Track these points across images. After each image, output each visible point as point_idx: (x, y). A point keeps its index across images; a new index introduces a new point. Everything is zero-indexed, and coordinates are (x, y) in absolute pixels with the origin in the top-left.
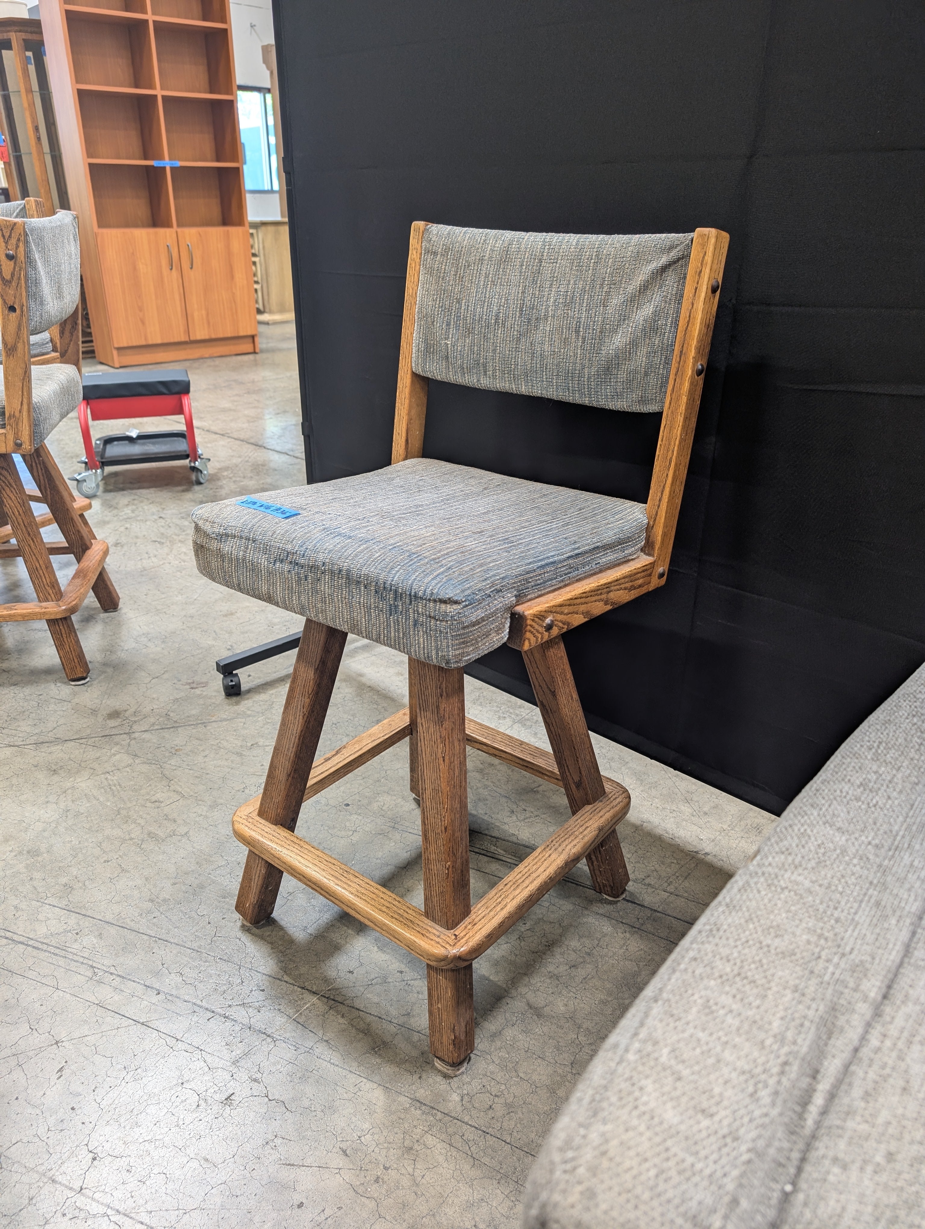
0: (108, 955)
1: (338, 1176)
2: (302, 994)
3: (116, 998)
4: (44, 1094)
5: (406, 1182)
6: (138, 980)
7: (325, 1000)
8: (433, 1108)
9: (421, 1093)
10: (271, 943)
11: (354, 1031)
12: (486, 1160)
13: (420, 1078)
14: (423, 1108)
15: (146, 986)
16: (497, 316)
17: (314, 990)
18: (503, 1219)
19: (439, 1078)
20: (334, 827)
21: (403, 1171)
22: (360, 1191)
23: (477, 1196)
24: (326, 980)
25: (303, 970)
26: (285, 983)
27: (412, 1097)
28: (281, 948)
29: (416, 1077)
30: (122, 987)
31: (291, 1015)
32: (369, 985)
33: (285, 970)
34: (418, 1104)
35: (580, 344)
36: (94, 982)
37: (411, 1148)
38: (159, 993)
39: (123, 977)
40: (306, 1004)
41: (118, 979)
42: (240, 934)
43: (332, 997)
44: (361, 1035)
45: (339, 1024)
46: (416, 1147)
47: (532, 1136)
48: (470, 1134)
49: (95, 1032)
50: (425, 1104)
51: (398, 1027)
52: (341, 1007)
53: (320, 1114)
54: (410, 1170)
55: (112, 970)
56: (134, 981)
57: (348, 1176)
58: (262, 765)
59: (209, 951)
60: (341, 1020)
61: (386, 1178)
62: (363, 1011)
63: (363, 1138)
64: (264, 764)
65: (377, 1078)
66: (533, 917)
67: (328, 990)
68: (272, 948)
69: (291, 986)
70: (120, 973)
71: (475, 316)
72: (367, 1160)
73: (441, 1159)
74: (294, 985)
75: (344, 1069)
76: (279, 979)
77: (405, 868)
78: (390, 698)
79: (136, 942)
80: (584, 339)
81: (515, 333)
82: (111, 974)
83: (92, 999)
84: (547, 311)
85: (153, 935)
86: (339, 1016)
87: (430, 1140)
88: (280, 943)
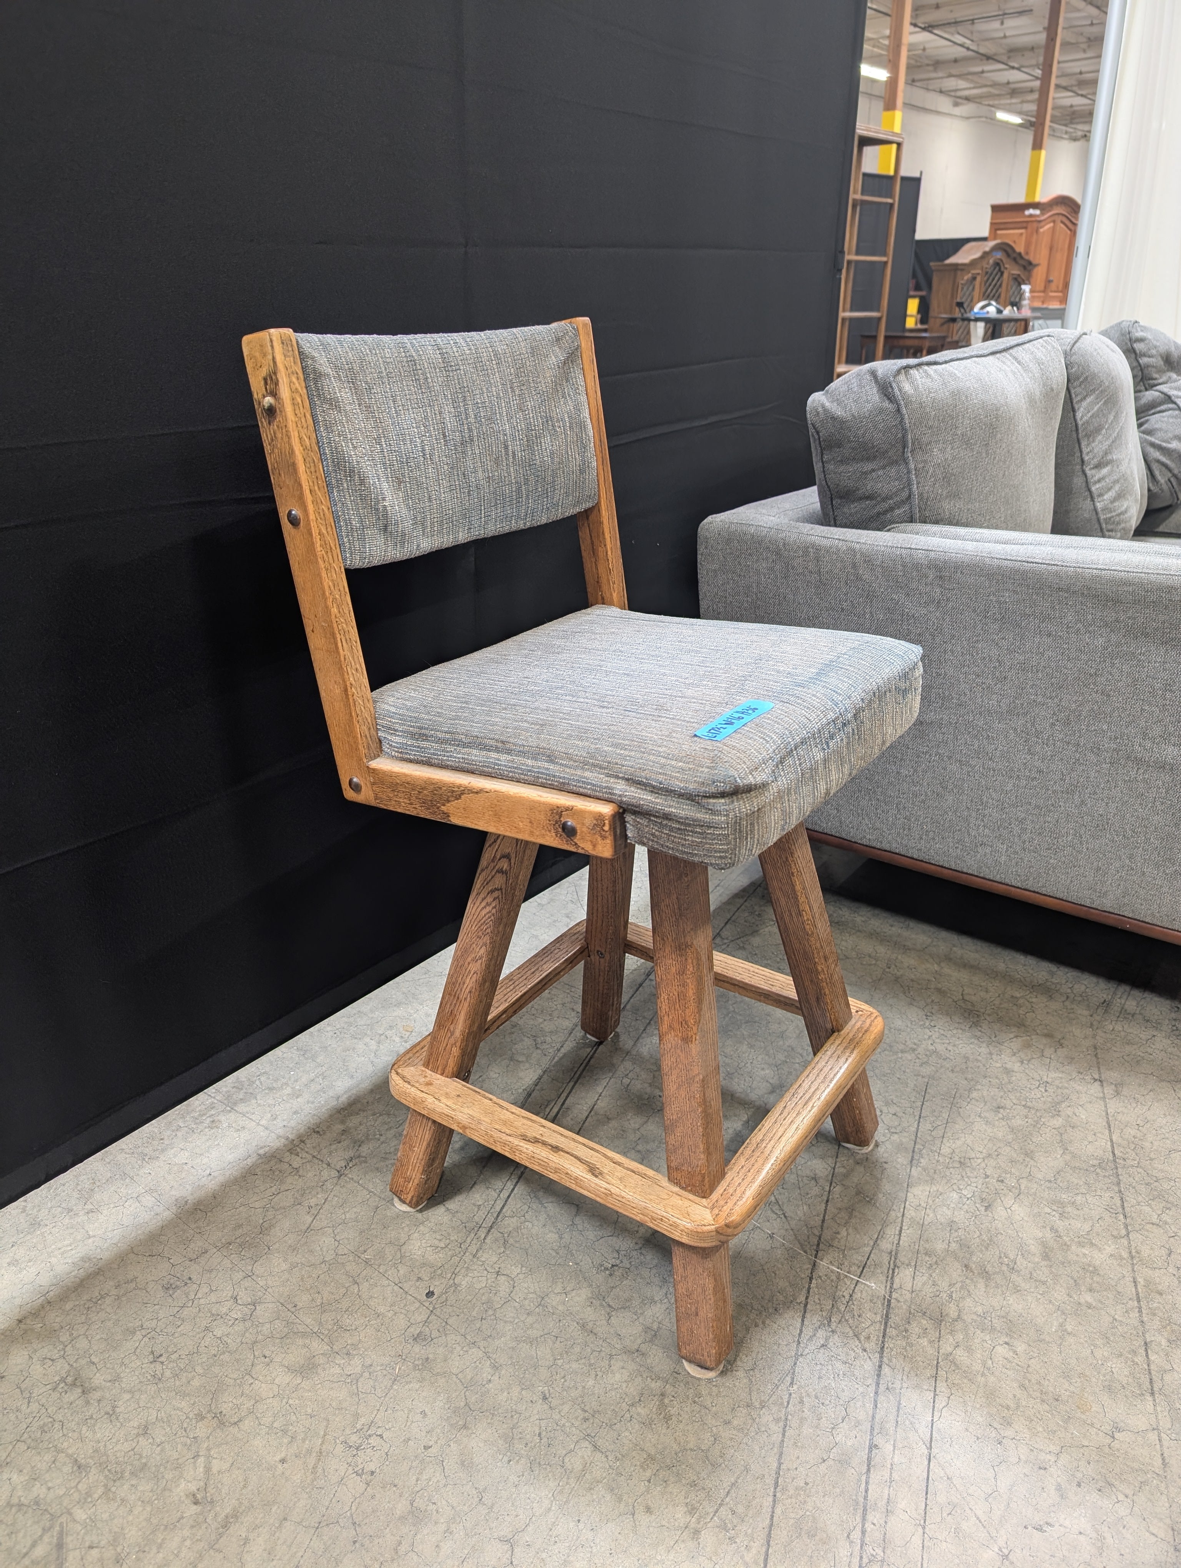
0: (830, 1555)
1: (1013, 1209)
2: (820, 1277)
3: (902, 1504)
4: (1080, 1533)
5: (992, 1162)
6: (863, 1486)
7: (820, 1254)
8: (913, 1151)
9: (902, 1160)
10: (748, 1330)
11: (853, 1221)
12: (945, 1116)
13: (886, 1163)
14: (916, 1157)
15: (869, 1470)
16: (423, 450)
17: (810, 1267)
18: (988, 1104)
19: (881, 1150)
20: (489, 1301)
21: (983, 1165)
22: (1017, 1191)
23: (978, 1119)
24: (792, 1257)
25: (782, 1284)
26: (810, 1298)
27: (909, 1167)
28: (752, 1316)
29: (886, 1166)
30: (882, 1504)
31: (854, 1282)
32: (785, 1217)
33: (789, 1303)
34: (914, 1161)
35: (511, 460)
36: (888, 1552)
37: (960, 1162)
38: (876, 1446)
39: (865, 1510)
40: (832, 1271)
41: (870, 1517)
42: (740, 1374)
43: (815, 1247)
44: (855, 1213)
45: (848, 1234)
46: (957, 1158)
47: (908, 1090)
48: (925, 1126)
49: (967, 1509)
50: (913, 1157)
51: (834, 1184)
52: (827, 1235)
53: (961, 1232)
54: (979, 1161)
55: (856, 1535)
56: (866, 1491)
57: (1009, 1201)
58: (283, 1461)
59: (782, 1404)
60: (844, 1233)
61: (996, 1176)
62: (824, 1217)
63: (969, 1196)
64: (278, 1457)
65: (902, 1195)
66: (648, 1090)
67: (805, 1252)
68: (757, 1326)
69: (811, 1291)
70: (859, 1519)
71: (401, 457)
72: (987, 1190)
73: (959, 1143)
74: (809, 1288)
75: (902, 1221)
76: (806, 1305)
77: (577, 1206)
78: (82, 1281)
79: (792, 1521)
80: (513, 453)
81: (446, 467)
82: (863, 1532)
83: (917, 1540)
84: (470, 430)
85: (771, 1499)
86: (839, 1236)
87: (945, 1150)
88: (744, 1319)
